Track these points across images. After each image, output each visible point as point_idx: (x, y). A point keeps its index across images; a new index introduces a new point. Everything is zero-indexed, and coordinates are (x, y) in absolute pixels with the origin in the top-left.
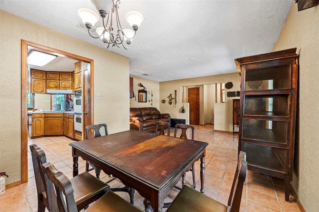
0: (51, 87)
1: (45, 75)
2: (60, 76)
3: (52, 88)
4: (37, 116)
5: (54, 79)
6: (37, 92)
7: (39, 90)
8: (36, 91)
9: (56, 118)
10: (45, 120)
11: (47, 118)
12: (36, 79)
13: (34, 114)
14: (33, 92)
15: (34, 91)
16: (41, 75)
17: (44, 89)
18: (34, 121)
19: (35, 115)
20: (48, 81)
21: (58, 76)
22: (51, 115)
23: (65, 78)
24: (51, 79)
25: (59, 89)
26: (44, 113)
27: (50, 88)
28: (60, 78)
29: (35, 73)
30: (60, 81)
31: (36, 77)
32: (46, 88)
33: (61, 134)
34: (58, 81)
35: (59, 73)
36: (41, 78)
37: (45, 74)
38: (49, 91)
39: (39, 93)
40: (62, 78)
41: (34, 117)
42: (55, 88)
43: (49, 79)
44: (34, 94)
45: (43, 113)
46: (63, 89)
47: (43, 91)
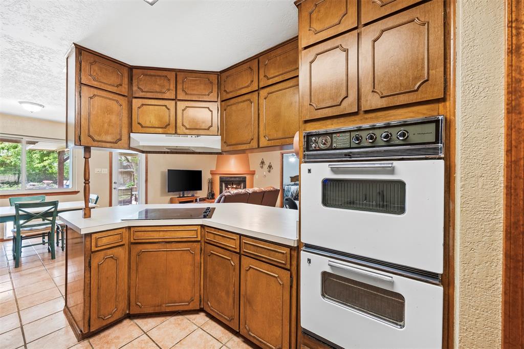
0: (148, 124)
1: (126, 81)
2: (179, 87)
3: (152, 130)
4: (105, 241)
5: (160, 96)
6: (101, 144)
7: (107, 133)
8: (96, 138)
9: (174, 247)
10: (134, 254)
11: (140, 247)
12: (96, 92)
13: (94, 236)
14: (85, 140)
15: (89, 136)
16: (114, 79)
17: (125, 131)
18: (94, 264)
19: (97, 239)
20: (136, 103)
21: (172, 86)
22: (156, 235)
23: (195, 92)
24: (149, 95)
25: (176, 133)
26: (129, 228)
27: (144, 129)
28: (179, 91)
29: (95, 67)
30: (178, 103)
31: (95, 84)
32: (131, 130)
33: (191, 307)
34: (171, 104)
35: (174, 73)
36: (114, 89)
37: (126, 75)
38: (140, 139)
39: (108, 145)
40: (186, 94)
41: (94, 249)
42: (160, 130)
43: (142, 94)
44: (87, 149)
45: (126, 227)
46: (187, 132)
47: (120, 140)
